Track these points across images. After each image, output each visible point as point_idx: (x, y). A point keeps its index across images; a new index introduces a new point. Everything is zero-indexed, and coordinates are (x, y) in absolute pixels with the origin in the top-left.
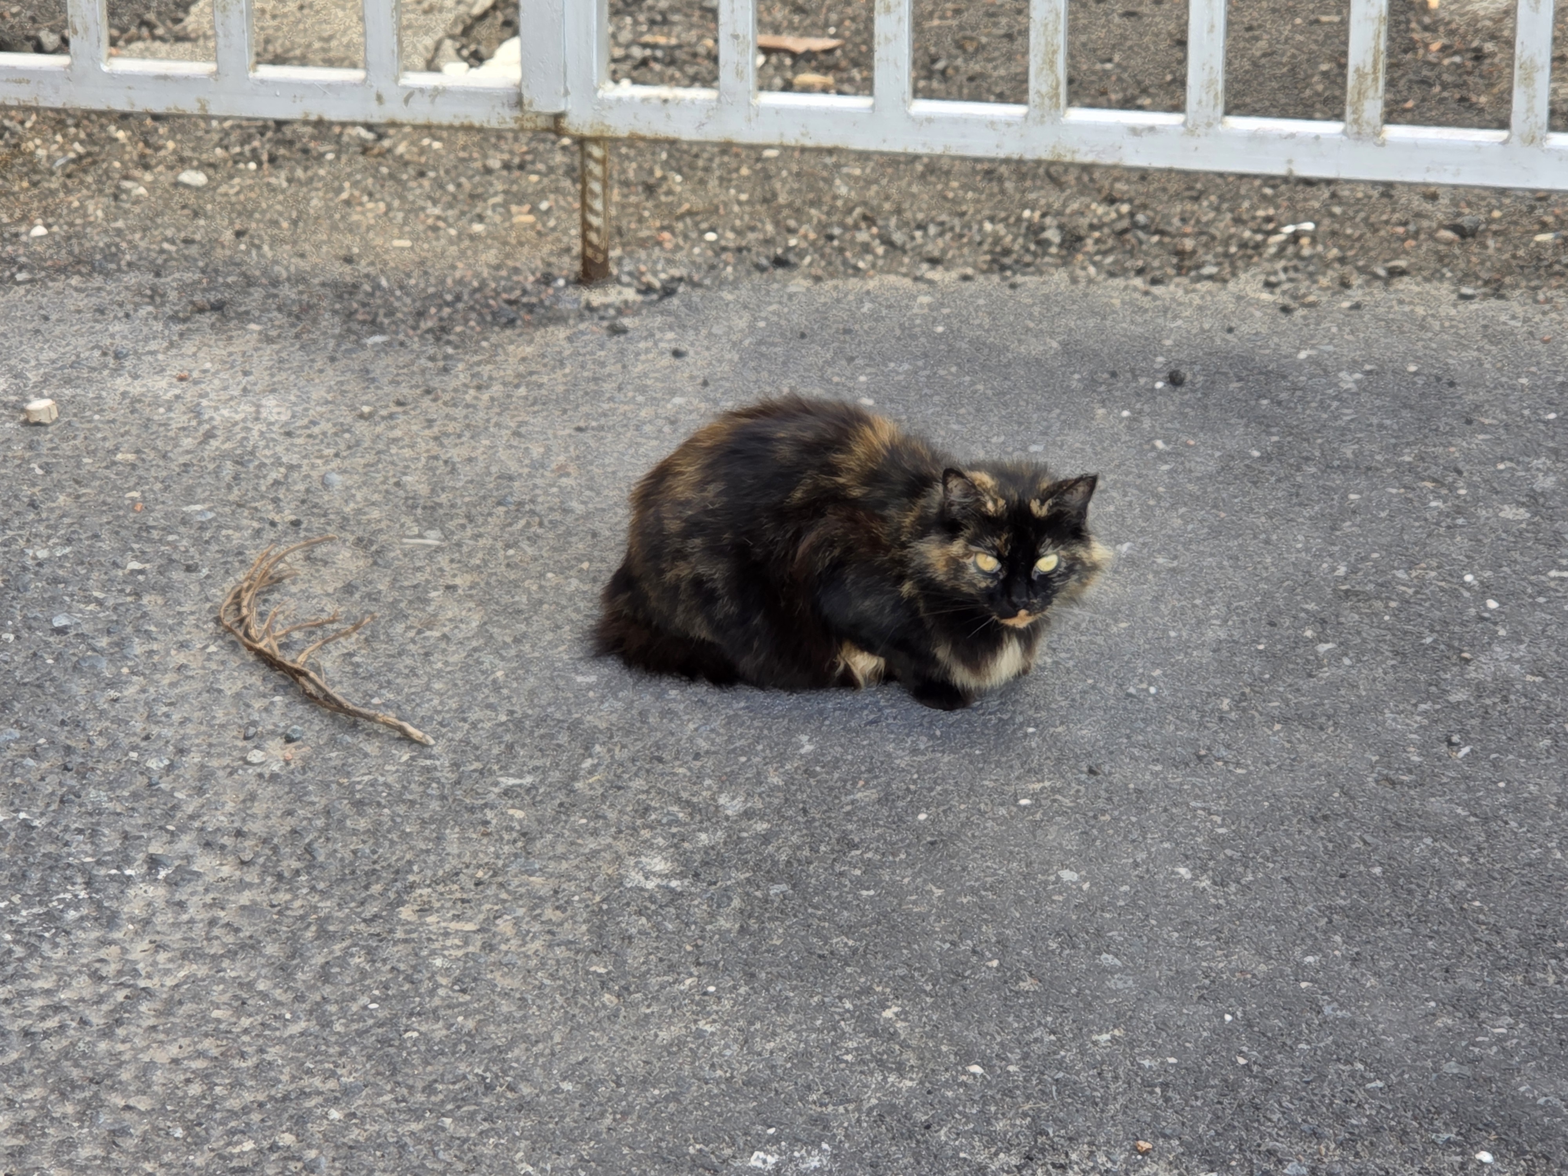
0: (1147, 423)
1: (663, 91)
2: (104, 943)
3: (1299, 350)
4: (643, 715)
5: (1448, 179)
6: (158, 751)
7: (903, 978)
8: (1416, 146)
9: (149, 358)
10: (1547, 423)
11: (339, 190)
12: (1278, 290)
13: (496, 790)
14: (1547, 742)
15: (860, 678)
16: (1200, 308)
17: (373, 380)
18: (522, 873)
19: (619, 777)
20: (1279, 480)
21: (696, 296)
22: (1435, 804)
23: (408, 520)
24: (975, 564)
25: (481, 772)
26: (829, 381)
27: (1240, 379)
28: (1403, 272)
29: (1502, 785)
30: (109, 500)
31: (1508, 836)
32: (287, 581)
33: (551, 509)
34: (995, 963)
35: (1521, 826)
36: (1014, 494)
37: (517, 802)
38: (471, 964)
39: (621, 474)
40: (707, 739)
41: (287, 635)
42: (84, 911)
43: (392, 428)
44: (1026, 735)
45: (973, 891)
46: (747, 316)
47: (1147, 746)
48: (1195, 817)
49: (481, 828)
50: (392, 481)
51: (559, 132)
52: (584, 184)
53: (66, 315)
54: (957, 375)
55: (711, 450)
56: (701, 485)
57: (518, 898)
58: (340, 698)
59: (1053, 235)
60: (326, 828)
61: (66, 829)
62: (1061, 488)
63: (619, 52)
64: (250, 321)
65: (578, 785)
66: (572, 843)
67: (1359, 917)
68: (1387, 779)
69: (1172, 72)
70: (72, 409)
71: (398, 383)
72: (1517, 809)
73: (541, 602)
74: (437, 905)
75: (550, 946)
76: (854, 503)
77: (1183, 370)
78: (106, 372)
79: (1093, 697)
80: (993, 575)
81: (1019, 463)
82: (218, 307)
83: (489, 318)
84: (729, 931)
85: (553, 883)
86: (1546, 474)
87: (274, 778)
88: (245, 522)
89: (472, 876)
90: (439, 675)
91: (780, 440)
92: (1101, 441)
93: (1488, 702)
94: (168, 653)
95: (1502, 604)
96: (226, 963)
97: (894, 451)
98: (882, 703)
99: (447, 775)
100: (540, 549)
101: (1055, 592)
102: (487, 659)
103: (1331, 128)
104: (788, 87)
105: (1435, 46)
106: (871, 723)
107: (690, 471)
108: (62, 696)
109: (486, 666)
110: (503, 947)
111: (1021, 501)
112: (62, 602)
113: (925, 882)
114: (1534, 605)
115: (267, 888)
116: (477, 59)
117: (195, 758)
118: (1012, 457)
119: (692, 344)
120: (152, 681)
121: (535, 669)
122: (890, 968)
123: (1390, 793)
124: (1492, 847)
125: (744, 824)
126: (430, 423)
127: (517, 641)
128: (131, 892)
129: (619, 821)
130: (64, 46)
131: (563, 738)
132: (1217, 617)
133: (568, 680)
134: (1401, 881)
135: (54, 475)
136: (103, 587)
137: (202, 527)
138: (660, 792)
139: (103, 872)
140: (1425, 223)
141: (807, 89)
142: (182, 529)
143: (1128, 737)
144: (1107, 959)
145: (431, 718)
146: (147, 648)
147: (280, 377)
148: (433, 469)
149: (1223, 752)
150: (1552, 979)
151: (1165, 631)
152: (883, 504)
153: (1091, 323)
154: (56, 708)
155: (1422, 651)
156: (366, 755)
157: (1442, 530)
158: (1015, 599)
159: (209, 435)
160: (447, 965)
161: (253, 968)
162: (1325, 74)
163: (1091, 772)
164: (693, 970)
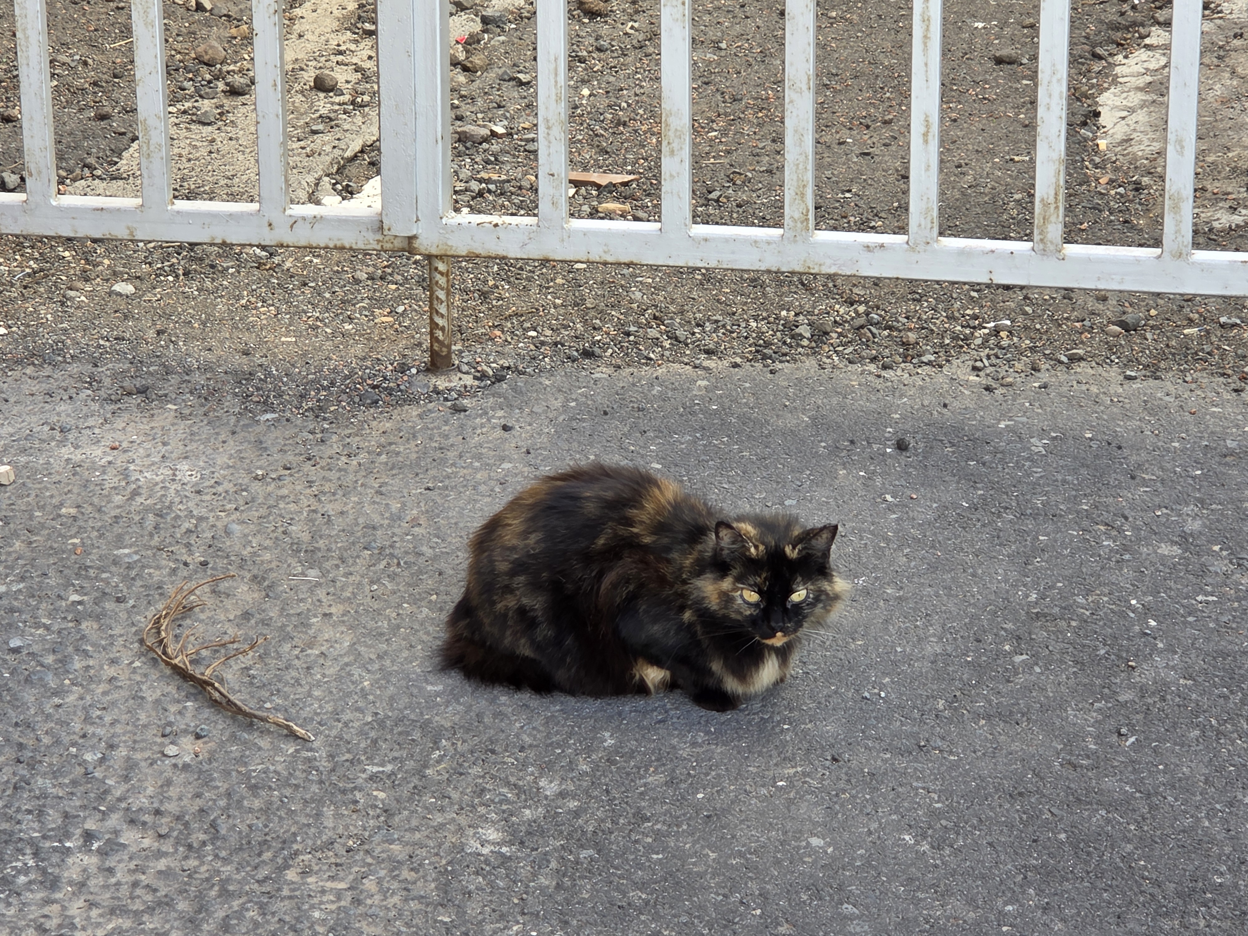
0: (878, 481)
1: (495, 218)
2: (48, 902)
3: (999, 421)
4: (480, 716)
5: (1115, 286)
6: (93, 747)
7: (685, 924)
8: (1089, 260)
9: (88, 432)
10: (1194, 478)
11: (239, 298)
12: (981, 374)
13: (364, 776)
14: (1197, 732)
15: (650, 685)
16: (922, 388)
17: (266, 449)
18: (384, 842)
19: (461, 765)
20: (984, 526)
21: (521, 382)
22: (1108, 783)
23: (293, 561)
24: (741, 596)
25: (352, 762)
26: (626, 450)
27: (953, 445)
28: (1081, 359)
29: (1161, 767)
30: (55, 545)
31: (1167, 807)
32: (197, 610)
33: (406, 553)
34: (758, 912)
35: (1176, 800)
36: (771, 541)
37: (380, 786)
38: (342, 915)
39: (461, 525)
40: (529, 735)
41: (197, 652)
42: (32, 876)
43: (280, 488)
44: (782, 730)
45: (741, 854)
46: (561, 398)
47: (878, 739)
48: (917, 794)
49: (352, 807)
50: (281, 530)
51: (412, 251)
52: (432, 293)
53: (22, 398)
54: (727, 444)
55: (533, 506)
56: (525, 534)
57: (380, 861)
58: (239, 703)
59: (805, 331)
60: (228, 807)
61: (18, 810)
62: (809, 535)
63: (460, 186)
64: (168, 402)
65: (429, 772)
66: (424, 818)
67: (1048, 874)
68: (1070, 763)
69: (898, 201)
70: (26, 473)
71: (286, 452)
72: (1173, 787)
73: (398, 627)
74: (316, 868)
75: (406, 900)
76: (645, 548)
77: (908, 438)
78: (53, 444)
79: (835, 700)
80: (756, 605)
81: (777, 514)
82: (143, 391)
83: (357, 399)
84: (548, 887)
85: (409, 849)
86: (1194, 519)
87: (186, 767)
88: (164, 562)
89: (344, 845)
90: (318, 685)
91: (587, 498)
92: (842, 496)
93: (1150, 701)
94: (102, 668)
95: (1159, 623)
96: (146, 918)
97: (678, 506)
98: (669, 706)
99: (324, 764)
100: (398, 584)
101: (805, 617)
102: (356, 672)
103: (1022, 247)
104: (594, 214)
105: (1103, 181)
106: (660, 722)
107: (516, 523)
108: (16, 703)
109: (356, 677)
110: (369, 902)
111: (776, 546)
112: (18, 628)
113: (703, 847)
114: (1185, 623)
115: (179, 856)
116: (348, 192)
117: (122, 752)
118: (772, 510)
119: (518, 421)
120: (88, 691)
121: (394, 680)
122: (674, 916)
123: (1073, 775)
124: (1154, 818)
125: (560, 802)
126: (310, 484)
127: (380, 657)
128: (70, 861)
129: (461, 800)
130: (21, 187)
131: (416, 735)
132: (934, 635)
133: (420, 689)
134: (1081, 846)
135: (12, 526)
136: (50, 615)
137: (129, 567)
138: (493, 777)
139: (47, 844)
140: (1098, 320)
141: (609, 216)
142: (113, 569)
143: (863, 732)
144: (848, 908)
145: (312, 719)
146: (84, 663)
147: (191, 447)
148: (312, 521)
149: (939, 743)
150: (1202, 923)
151: (892, 647)
152: (668, 549)
153: (835, 401)
154: (11, 713)
155: (1097, 661)
156: (260, 749)
157: (1112, 564)
158: (773, 624)
159: (135, 493)
160: (323, 917)
161: (167, 921)
162: (1017, 201)
163: (834, 759)
164: (521, 919)
